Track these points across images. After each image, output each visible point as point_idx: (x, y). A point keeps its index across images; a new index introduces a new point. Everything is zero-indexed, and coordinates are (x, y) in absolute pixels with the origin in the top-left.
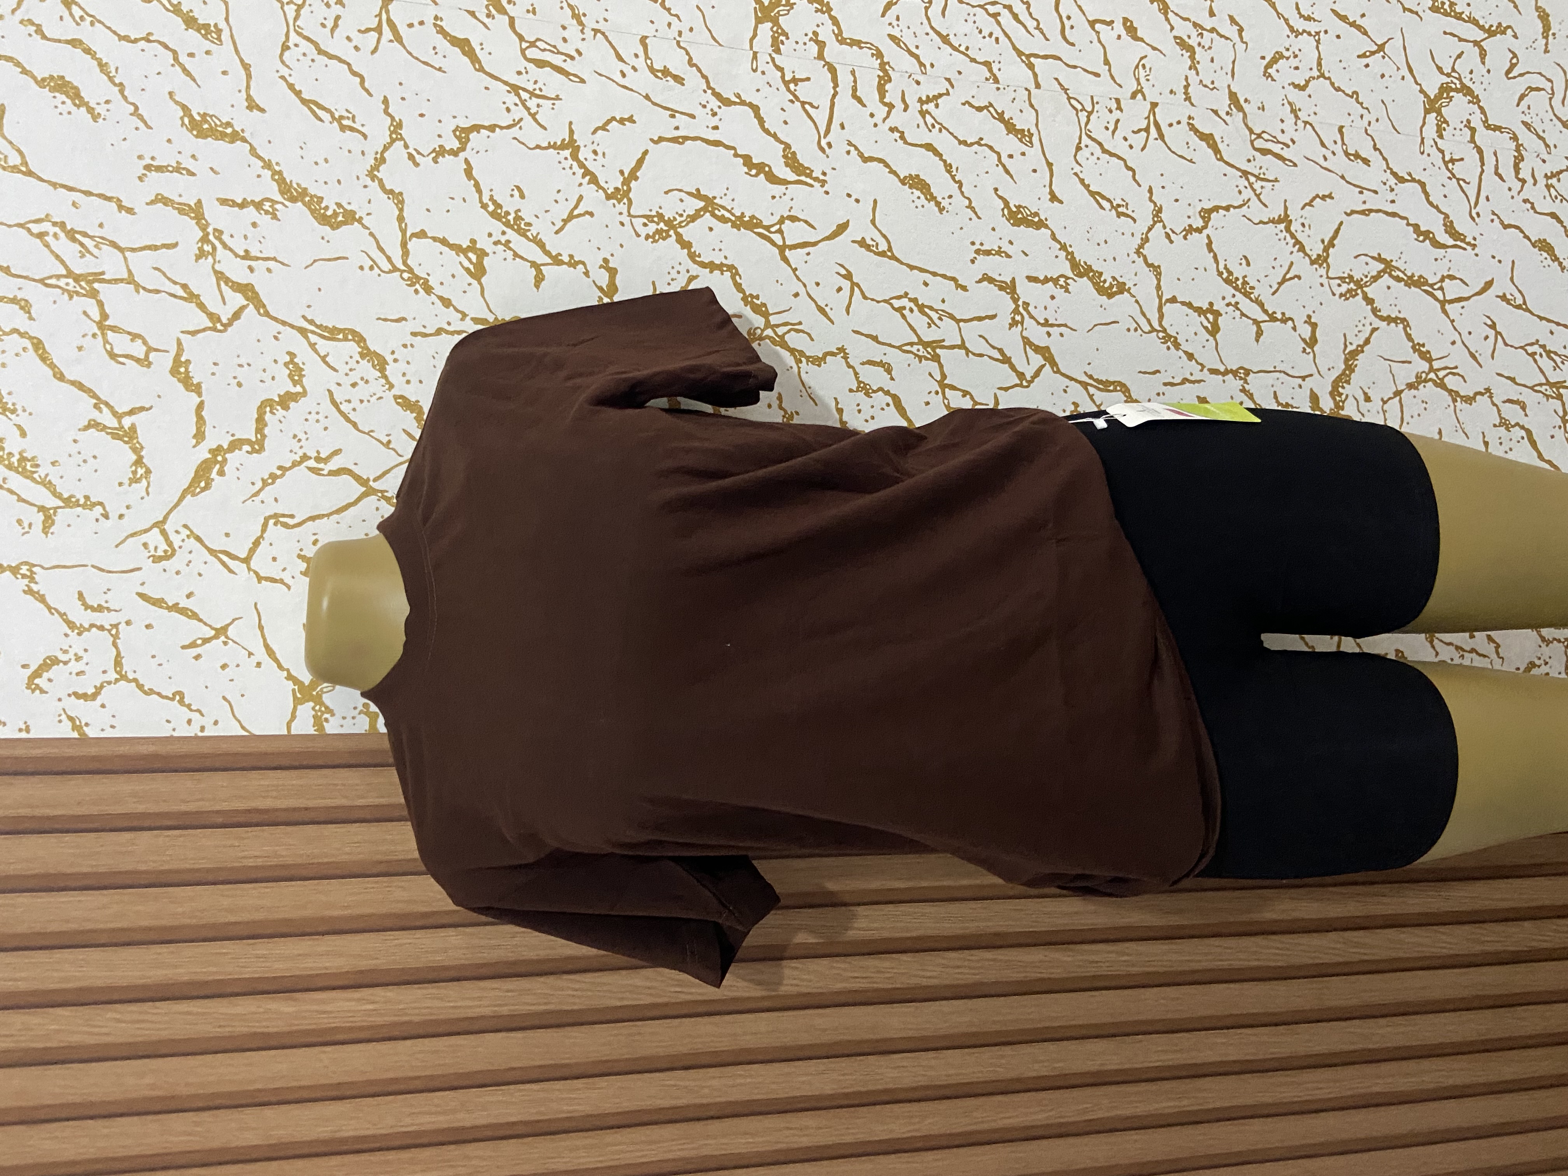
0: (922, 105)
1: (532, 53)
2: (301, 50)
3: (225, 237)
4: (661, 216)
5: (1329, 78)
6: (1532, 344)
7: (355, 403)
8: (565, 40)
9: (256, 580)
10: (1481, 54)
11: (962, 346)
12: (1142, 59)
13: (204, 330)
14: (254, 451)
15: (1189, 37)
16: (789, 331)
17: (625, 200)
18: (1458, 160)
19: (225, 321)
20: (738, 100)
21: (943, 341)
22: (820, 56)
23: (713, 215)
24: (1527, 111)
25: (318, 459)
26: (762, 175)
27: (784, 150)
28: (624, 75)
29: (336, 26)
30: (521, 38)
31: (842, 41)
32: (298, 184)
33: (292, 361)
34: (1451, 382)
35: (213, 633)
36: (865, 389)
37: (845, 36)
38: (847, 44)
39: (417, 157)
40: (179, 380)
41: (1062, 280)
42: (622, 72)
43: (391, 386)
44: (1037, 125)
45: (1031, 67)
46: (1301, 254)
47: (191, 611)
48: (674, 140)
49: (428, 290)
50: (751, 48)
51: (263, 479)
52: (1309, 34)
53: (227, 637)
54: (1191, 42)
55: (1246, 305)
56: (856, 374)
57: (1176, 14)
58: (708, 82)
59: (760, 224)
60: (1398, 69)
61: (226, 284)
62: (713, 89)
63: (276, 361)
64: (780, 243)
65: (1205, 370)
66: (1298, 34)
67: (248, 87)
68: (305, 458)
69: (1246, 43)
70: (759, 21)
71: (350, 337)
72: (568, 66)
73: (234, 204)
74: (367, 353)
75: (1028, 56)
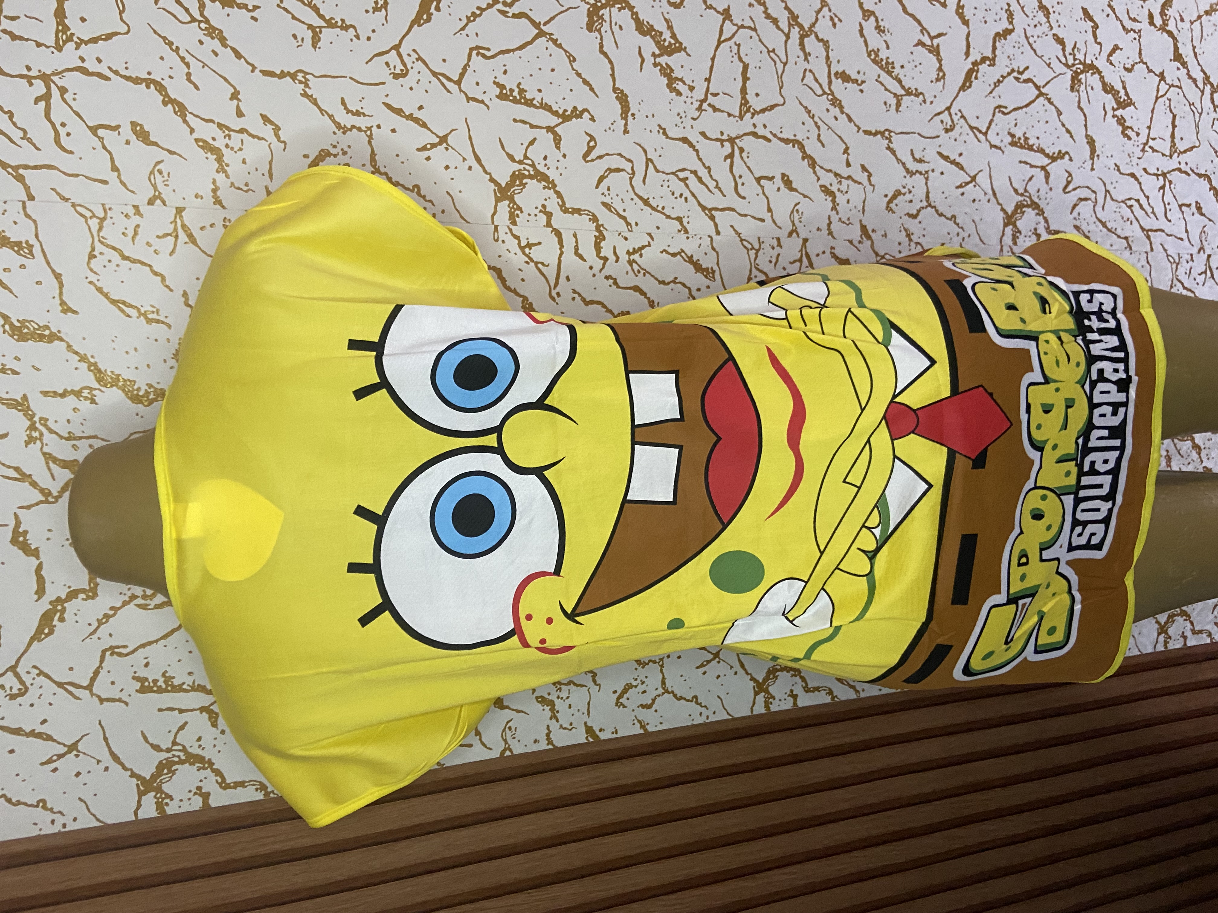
2: (106, 258)
3: (50, 424)
12: (796, 205)
13: (37, 504)
19: (55, 494)
29: (136, 233)
32: (112, 372)
35: (66, 749)
40: (19, 548)
45: (712, 218)
47: (46, 734)
50: (493, 223)
61: (54, 462)
67: (61, 294)
70: (498, 200)
73: (55, 394)
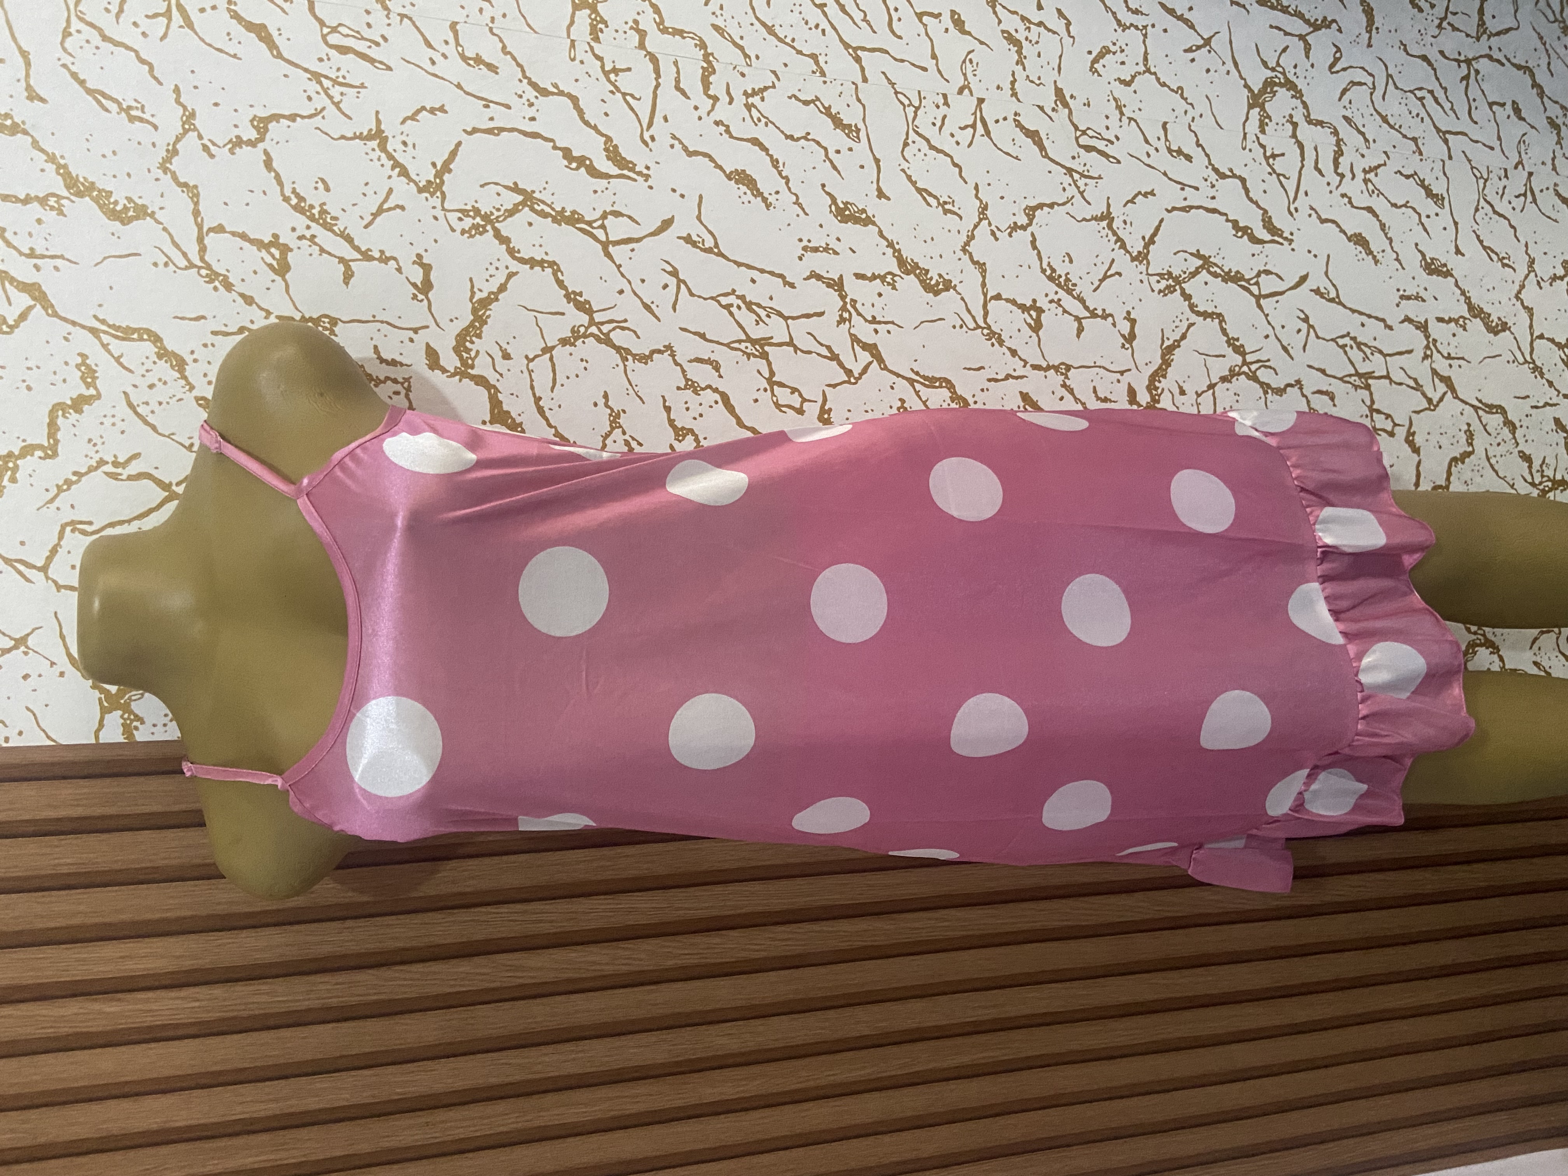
0: (747, 98)
1: (334, 39)
4: (477, 211)
5: (1155, 74)
6: (1342, 337)
7: (154, 405)
8: (369, 25)
9: (54, 589)
10: (1305, 48)
11: (791, 343)
14: (47, 457)
15: (1016, 31)
16: (614, 329)
17: (438, 194)
18: (1278, 155)
20: (556, 91)
21: (772, 338)
22: (642, 45)
23: (533, 210)
24: (1348, 106)
25: (116, 464)
26: (583, 170)
27: (605, 143)
28: (433, 63)
30: (322, 24)
31: (664, 31)
33: (84, 363)
34: (1264, 375)
36: (692, 386)
37: (667, 24)
38: (669, 33)
39: (212, 148)
41: (889, 277)
42: (431, 59)
43: (192, 388)
44: (864, 120)
45: (858, 60)
46: (1123, 251)
48: (489, 131)
49: (229, 287)
50: (569, 36)
51: (57, 486)
52: (1137, 28)
53: (27, 647)
54: (1018, 36)
55: (1069, 303)
56: (684, 371)
57: (1004, 7)
58: (523, 71)
59: (581, 220)
60: (1224, 63)
62: (529, 79)
63: (66, 363)
64: (603, 238)
65: (1028, 365)
66: (1125, 28)
68: (102, 462)
69: (1073, 37)
71: (145, 337)
72: (373, 53)
74: (164, 354)
75: (855, 49)
